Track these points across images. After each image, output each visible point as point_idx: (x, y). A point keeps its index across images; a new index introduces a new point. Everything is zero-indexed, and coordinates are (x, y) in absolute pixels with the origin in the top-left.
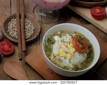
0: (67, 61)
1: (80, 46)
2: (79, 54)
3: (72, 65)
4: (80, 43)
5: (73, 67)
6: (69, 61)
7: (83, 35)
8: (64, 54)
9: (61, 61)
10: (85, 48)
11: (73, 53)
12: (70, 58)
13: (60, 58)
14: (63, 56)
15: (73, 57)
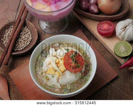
0: (55, 79)
1: (73, 64)
2: (70, 73)
4: (73, 61)
5: (60, 87)
6: (57, 80)
9: (48, 80)
10: (78, 67)
12: (58, 77)
13: (48, 76)
14: (50, 74)
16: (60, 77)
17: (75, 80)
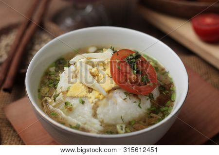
0: (87, 109)
1: (133, 76)
2: (124, 96)
3: (100, 123)
4: (133, 68)
5: (101, 128)
7: (153, 61)
8: (81, 91)
9: (70, 109)
11: (109, 92)
13: (68, 100)
14: (76, 95)
15: (104, 100)
16: (99, 103)
17: (138, 114)
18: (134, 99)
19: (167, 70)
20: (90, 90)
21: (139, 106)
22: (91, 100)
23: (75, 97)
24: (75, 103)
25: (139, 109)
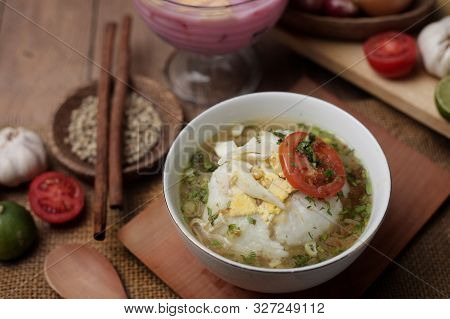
0: (261, 230)
1: (312, 172)
2: (307, 203)
3: (282, 247)
4: (311, 161)
5: (285, 254)
6: (268, 232)
8: (249, 207)
9: (238, 235)
10: (331, 180)
11: (285, 201)
12: (270, 218)
13: (234, 222)
14: (243, 213)
15: (283, 215)
16: (277, 219)
17: (329, 223)
18: (321, 205)
19: (350, 147)
20: (259, 201)
21: (329, 212)
22: (264, 217)
23: (240, 216)
24: (243, 223)
25: (329, 217)
